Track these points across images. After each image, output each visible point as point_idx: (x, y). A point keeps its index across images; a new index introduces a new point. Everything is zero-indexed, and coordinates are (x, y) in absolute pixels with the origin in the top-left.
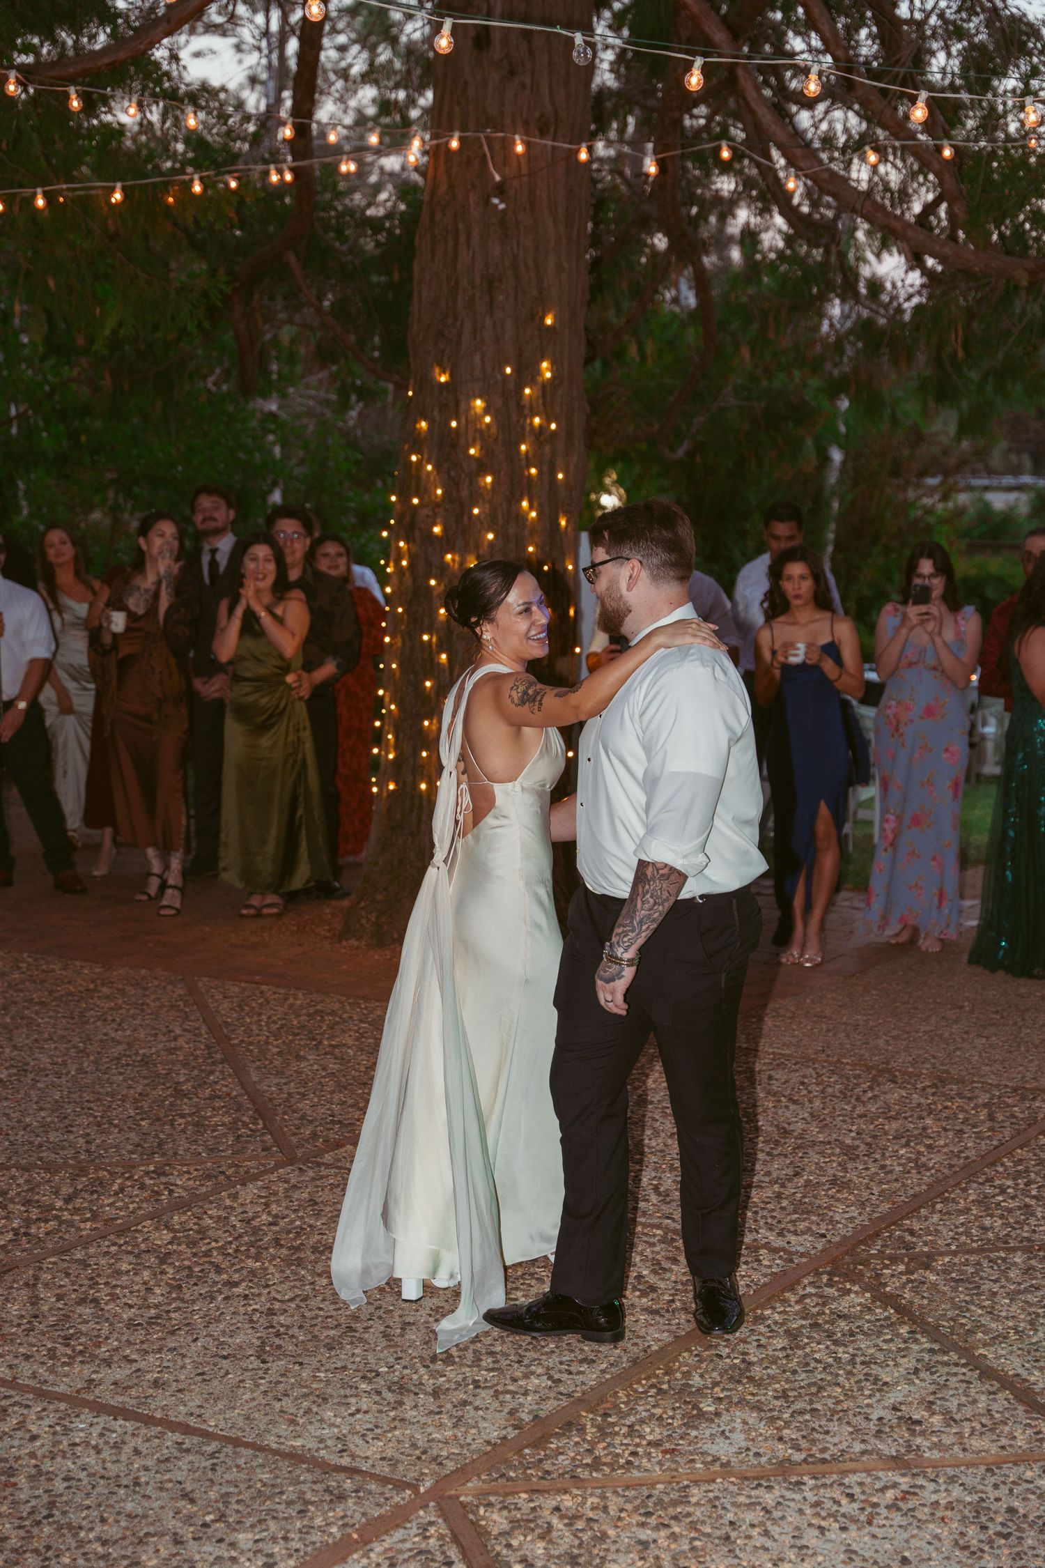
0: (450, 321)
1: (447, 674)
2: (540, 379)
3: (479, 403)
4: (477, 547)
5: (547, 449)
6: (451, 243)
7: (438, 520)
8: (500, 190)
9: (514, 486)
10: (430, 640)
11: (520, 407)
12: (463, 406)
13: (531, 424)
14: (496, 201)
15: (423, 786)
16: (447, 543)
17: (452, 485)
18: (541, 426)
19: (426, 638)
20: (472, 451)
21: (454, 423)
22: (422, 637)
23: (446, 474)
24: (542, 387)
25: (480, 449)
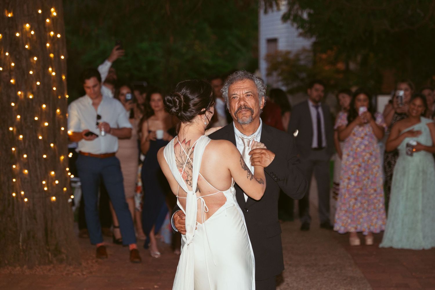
1: (23, 145)
2: (51, 16)
3: (28, 26)
4: (32, 88)
5: (56, 46)
7: (13, 77)
9: (45, 62)
10: (13, 130)
11: (45, 28)
12: (20, 27)
13: (50, 35)
15: (14, 195)
16: (17, 87)
17: (17, 61)
18: (53, 36)
19: (11, 129)
20: (27, 47)
21: (18, 35)
22: (8, 129)
23: (14, 57)
24: (53, 19)
25: (30, 46)
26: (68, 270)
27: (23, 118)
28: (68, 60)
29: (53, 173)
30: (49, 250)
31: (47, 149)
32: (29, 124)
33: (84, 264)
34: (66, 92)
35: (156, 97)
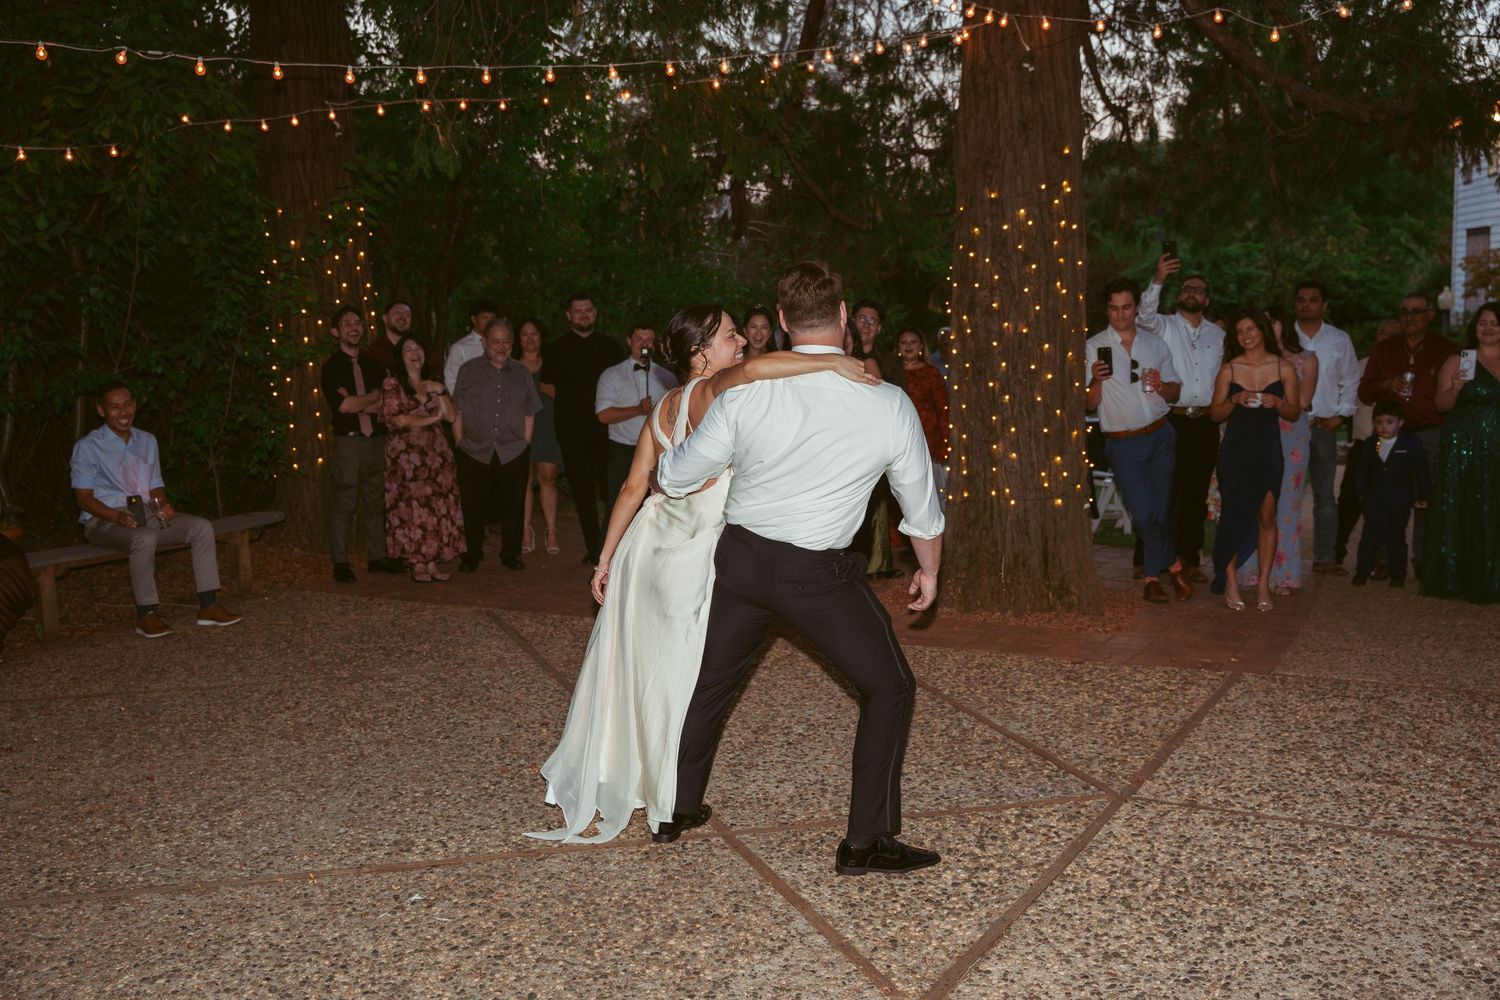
0: (996, 154)
1: (1009, 411)
2: (1062, 194)
3: (1022, 211)
4: (1027, 317)
5: (1070, 244)
6: (993, 98)
7: (996, 298)
8: (1030, 58)
9: (1051, 272)
10: (994, 386)
11: (1051, 214)
12: (1010, 215)
13: (1059, 226)
14: (1026, 65)
15: (993, 493)
16: (1002, 314)
17: (1003, 271)
18: (1066, 227)
19: (991, 384)
20: (1019, 247)
21: (1005, 227)
22: (987, 384)
23: (999, 265)
24: (1066, 198)
25: (1025, 245)
26: (1080, 623)
27: (1012, 366)
28: (1089, 265)
29: (1059, 459)
30: (1049, 587)
31: (1049, 420)
32: (1020, 376)
33: (1108, 614)
34: (1084, 323)
35: (1246, 324)
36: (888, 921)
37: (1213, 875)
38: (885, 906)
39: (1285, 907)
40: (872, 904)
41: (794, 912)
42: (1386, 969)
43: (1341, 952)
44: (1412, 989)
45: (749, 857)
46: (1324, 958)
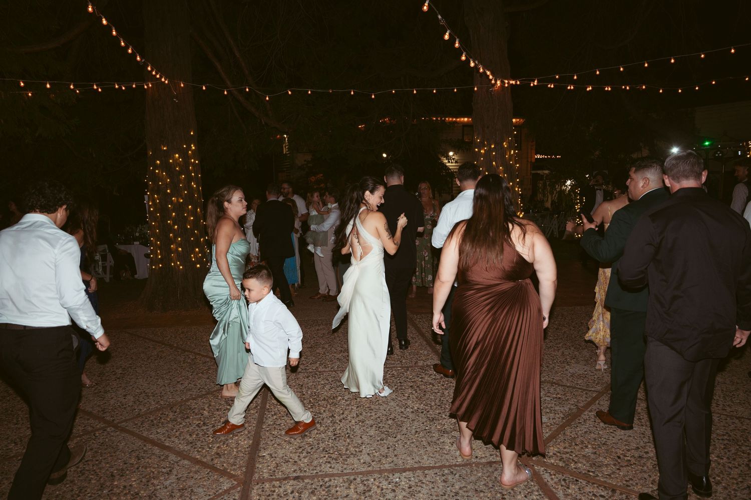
1: (177, 232)
3: (177, 155)
4: (182, 196)
5: (195, 168)
7: (169, 188)
9: (189, 179)
10: (170, 223)
11: (188, 157)
12: (172, 156)
15: (173, 264)
16: (171, 195)
17: (172, 178)
18: (194, 162)
20: (177, 169)
21: (171, 161)
22: (167, 222)
23: (169, 176)
25: (180, 168)
27: (177, 215)
32: (181, 218)
36: (210, 446)
37: (318, 396)
38: (205, 440)
39: (348, 402)
40: (199, 440)
41: (167, 453)
42: (392, 416)
43: (376, 414)
44: (404, 422)
45: (132, 433)
46: (372, 418)
